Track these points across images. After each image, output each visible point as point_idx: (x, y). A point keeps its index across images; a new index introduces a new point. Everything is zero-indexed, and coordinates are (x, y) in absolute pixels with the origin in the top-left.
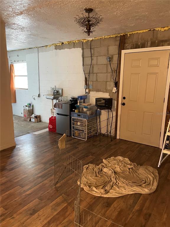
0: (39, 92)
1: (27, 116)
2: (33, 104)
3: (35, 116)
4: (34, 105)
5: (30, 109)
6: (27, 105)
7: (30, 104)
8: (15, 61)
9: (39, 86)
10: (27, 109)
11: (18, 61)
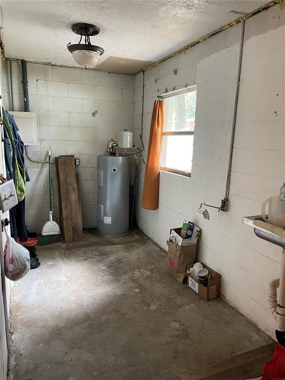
0: (228, 192)
1: (176, 265)
2: (201, 227)
3: (202, 277)
4: (204, 233)
5: (189, 244)
6: (182, 227)
7: (190, 226)
8: (166, 92)
9: (230, 171)
10: (180, 244)
11: (174, 89)
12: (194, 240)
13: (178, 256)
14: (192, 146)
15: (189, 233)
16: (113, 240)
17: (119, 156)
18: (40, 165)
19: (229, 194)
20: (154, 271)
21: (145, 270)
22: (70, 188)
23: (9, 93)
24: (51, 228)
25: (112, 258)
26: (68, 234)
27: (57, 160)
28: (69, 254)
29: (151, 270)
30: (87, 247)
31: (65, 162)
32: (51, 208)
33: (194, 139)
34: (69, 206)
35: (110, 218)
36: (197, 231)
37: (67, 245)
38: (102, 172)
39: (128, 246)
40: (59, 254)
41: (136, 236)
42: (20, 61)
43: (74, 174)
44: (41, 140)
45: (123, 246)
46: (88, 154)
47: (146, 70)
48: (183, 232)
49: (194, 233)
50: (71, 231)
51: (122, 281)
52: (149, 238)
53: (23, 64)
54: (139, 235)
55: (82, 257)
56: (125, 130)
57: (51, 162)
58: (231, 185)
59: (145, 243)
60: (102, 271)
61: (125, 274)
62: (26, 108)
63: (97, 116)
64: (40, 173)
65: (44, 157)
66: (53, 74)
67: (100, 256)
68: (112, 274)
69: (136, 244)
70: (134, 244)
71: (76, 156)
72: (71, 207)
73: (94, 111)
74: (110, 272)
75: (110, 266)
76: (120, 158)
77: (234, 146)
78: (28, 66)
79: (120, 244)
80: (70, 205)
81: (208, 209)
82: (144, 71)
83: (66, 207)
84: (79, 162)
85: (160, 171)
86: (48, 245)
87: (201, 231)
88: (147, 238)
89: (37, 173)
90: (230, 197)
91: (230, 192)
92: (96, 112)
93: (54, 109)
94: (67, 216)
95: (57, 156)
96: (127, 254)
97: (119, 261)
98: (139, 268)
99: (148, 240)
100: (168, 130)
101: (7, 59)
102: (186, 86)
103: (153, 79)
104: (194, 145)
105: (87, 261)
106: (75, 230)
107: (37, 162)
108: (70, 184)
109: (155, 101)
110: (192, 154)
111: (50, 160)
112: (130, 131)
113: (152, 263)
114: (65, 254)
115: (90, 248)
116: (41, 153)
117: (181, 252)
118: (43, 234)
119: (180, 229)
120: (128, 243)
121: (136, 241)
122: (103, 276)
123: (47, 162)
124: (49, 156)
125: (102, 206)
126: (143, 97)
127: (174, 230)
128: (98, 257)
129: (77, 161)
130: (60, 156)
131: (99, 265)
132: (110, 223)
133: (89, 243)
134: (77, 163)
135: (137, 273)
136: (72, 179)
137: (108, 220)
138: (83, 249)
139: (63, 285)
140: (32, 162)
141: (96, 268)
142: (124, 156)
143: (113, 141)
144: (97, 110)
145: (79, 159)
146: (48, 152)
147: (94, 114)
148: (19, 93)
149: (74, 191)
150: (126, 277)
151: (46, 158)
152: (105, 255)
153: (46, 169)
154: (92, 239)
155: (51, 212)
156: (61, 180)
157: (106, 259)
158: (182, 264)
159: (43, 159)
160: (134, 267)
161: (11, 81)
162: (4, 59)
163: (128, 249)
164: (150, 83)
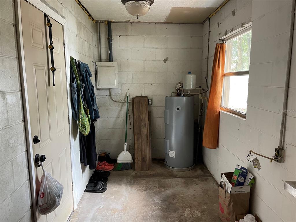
5: (240, 193)
6: (234, 172)
7: (243, 172)
8: (226, 34)
9: (285, 115)
10: (229, 191)
11: (232, 30)
12: (246, 189)
13: (227, 203)
14: (247, 87)
15: (241, 180)
16: (176, 173)
17: (184, 96)
18: (121, 104)
19: (284, 141)
20: (205, 213)
21: (197, 210)
22: (142, 124)
23: (98, 47)
24: (125, 157)
25: (169, 192)
26: (138, 164)
27: (134, 100)
28: (134, 182)
29: (203, 212)
30: (152, 177)
31: (139, 102)
32: (126, 139)
33: (249, 79)
34: (140, 139)
35: (175, 152)
36: (250, 179)
37: (136, 174)
38: (168, 111)
39: (188, 181)
40: (126, 182)
41: (199, 172)
42: (106, 22)
43: (146, 112)
44: (121, 84)
45: (183, 180)
46: (159, 95)
47: (211, 17)
48: (235, 177)
49: (247, 180)
50: (141, 161)
51: (170, 219)
52: (211, 176)
53: (109, 24)
54: (202, 170)
55: (144, 187)
56: (189, 73)
57: (129, 101)
58: (286, 132)
59: (206, 180)
60: (155, 204)
61: (175, 212)
62: (110, 59)
63: (168, 62)
64: (120, 111)
65: (124, 97)
66: (132, 30)
67: (159, 188)
68: (163, 210)
69: (197, 180)
70: (195, 179)
71: (149, 97)
72: (141, 140)
73: (166, 58)
74: (162, 207)
75: (164, 201)
76: (185, 98)
77: (290, 86)
78: (113, 26)
79: (181, 177)
80: (142, 138)
81: (259, 158)
82: (209, 18)
83: (138, 140)
84: (152, 102)
85: (221, 111)
86: (121, 172)
87: (255, 179)
88: (209, 175)
89: (118, 111)
90: (285, 146)
91: (286, 140)
92: (167, 58)
93: (132, 58)
94: (138, 148)
95: (134, 97)
96: (185, 189)
97: (174, 196)
98: (191, 207)
99: (209, 176)
100: (228, 72)
101: (97, 22)
102: (242, 25)
103: (216, 24)
104: (249, 85)
105: (146, 192)
106: (144, 160)
107: (118, 102)
108: (142, 120)
109: (217, 44)
110: (247, 94)
111: (129, 100)
112: (194, 74)
113: (206, 204)
114: (130, 182)
115: (154, 179)
116: (122, 95)
117: (230, 200)
118: (118, 162)
119: (232, 174)
120: (189, 177)
121: (197, 177)
122: (154, 211)
123: (125, 102)
124: (128, 97)
125: (168, 141)
126: (208, 42)
127: (225, 174)
128: (157, 189)
129: (150, 101)
130: (136, 97)
131: (155, 198)
132: (175, 157)
133: (154, 173)
134: (150, 103)
135: (187, 212)
136: (144, 117)
137: (172, 154)
138: (147, 179)
139: (116, 213)
140: (114, 102)
141: (151, 200)
142: (189, 96)
143: (180, 84)
144: (168, 57)
145: (151, 99)
146: (127, 94)
147: (165, 61)
148: (106, 48)
149: (145, 126)
150: (175, 215)
151: (125, 99)
152: (164, 187)
153: (125, 108)
154: (159, 170)
155: (126, 143)
156: (135, 116)
157: (163, 192)
158: (232, 213)
159: (123, 99)
160: (186, 205)
161: (100, 38)
162: (94, 22)
163: (186, 184)
164: (214, 29)
